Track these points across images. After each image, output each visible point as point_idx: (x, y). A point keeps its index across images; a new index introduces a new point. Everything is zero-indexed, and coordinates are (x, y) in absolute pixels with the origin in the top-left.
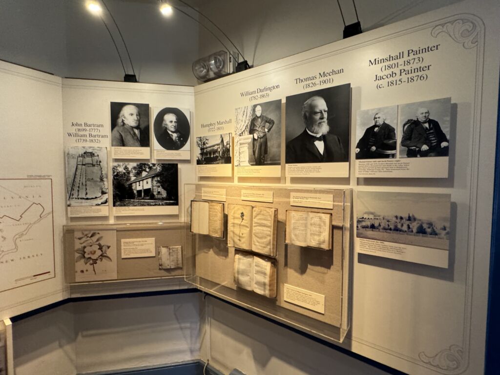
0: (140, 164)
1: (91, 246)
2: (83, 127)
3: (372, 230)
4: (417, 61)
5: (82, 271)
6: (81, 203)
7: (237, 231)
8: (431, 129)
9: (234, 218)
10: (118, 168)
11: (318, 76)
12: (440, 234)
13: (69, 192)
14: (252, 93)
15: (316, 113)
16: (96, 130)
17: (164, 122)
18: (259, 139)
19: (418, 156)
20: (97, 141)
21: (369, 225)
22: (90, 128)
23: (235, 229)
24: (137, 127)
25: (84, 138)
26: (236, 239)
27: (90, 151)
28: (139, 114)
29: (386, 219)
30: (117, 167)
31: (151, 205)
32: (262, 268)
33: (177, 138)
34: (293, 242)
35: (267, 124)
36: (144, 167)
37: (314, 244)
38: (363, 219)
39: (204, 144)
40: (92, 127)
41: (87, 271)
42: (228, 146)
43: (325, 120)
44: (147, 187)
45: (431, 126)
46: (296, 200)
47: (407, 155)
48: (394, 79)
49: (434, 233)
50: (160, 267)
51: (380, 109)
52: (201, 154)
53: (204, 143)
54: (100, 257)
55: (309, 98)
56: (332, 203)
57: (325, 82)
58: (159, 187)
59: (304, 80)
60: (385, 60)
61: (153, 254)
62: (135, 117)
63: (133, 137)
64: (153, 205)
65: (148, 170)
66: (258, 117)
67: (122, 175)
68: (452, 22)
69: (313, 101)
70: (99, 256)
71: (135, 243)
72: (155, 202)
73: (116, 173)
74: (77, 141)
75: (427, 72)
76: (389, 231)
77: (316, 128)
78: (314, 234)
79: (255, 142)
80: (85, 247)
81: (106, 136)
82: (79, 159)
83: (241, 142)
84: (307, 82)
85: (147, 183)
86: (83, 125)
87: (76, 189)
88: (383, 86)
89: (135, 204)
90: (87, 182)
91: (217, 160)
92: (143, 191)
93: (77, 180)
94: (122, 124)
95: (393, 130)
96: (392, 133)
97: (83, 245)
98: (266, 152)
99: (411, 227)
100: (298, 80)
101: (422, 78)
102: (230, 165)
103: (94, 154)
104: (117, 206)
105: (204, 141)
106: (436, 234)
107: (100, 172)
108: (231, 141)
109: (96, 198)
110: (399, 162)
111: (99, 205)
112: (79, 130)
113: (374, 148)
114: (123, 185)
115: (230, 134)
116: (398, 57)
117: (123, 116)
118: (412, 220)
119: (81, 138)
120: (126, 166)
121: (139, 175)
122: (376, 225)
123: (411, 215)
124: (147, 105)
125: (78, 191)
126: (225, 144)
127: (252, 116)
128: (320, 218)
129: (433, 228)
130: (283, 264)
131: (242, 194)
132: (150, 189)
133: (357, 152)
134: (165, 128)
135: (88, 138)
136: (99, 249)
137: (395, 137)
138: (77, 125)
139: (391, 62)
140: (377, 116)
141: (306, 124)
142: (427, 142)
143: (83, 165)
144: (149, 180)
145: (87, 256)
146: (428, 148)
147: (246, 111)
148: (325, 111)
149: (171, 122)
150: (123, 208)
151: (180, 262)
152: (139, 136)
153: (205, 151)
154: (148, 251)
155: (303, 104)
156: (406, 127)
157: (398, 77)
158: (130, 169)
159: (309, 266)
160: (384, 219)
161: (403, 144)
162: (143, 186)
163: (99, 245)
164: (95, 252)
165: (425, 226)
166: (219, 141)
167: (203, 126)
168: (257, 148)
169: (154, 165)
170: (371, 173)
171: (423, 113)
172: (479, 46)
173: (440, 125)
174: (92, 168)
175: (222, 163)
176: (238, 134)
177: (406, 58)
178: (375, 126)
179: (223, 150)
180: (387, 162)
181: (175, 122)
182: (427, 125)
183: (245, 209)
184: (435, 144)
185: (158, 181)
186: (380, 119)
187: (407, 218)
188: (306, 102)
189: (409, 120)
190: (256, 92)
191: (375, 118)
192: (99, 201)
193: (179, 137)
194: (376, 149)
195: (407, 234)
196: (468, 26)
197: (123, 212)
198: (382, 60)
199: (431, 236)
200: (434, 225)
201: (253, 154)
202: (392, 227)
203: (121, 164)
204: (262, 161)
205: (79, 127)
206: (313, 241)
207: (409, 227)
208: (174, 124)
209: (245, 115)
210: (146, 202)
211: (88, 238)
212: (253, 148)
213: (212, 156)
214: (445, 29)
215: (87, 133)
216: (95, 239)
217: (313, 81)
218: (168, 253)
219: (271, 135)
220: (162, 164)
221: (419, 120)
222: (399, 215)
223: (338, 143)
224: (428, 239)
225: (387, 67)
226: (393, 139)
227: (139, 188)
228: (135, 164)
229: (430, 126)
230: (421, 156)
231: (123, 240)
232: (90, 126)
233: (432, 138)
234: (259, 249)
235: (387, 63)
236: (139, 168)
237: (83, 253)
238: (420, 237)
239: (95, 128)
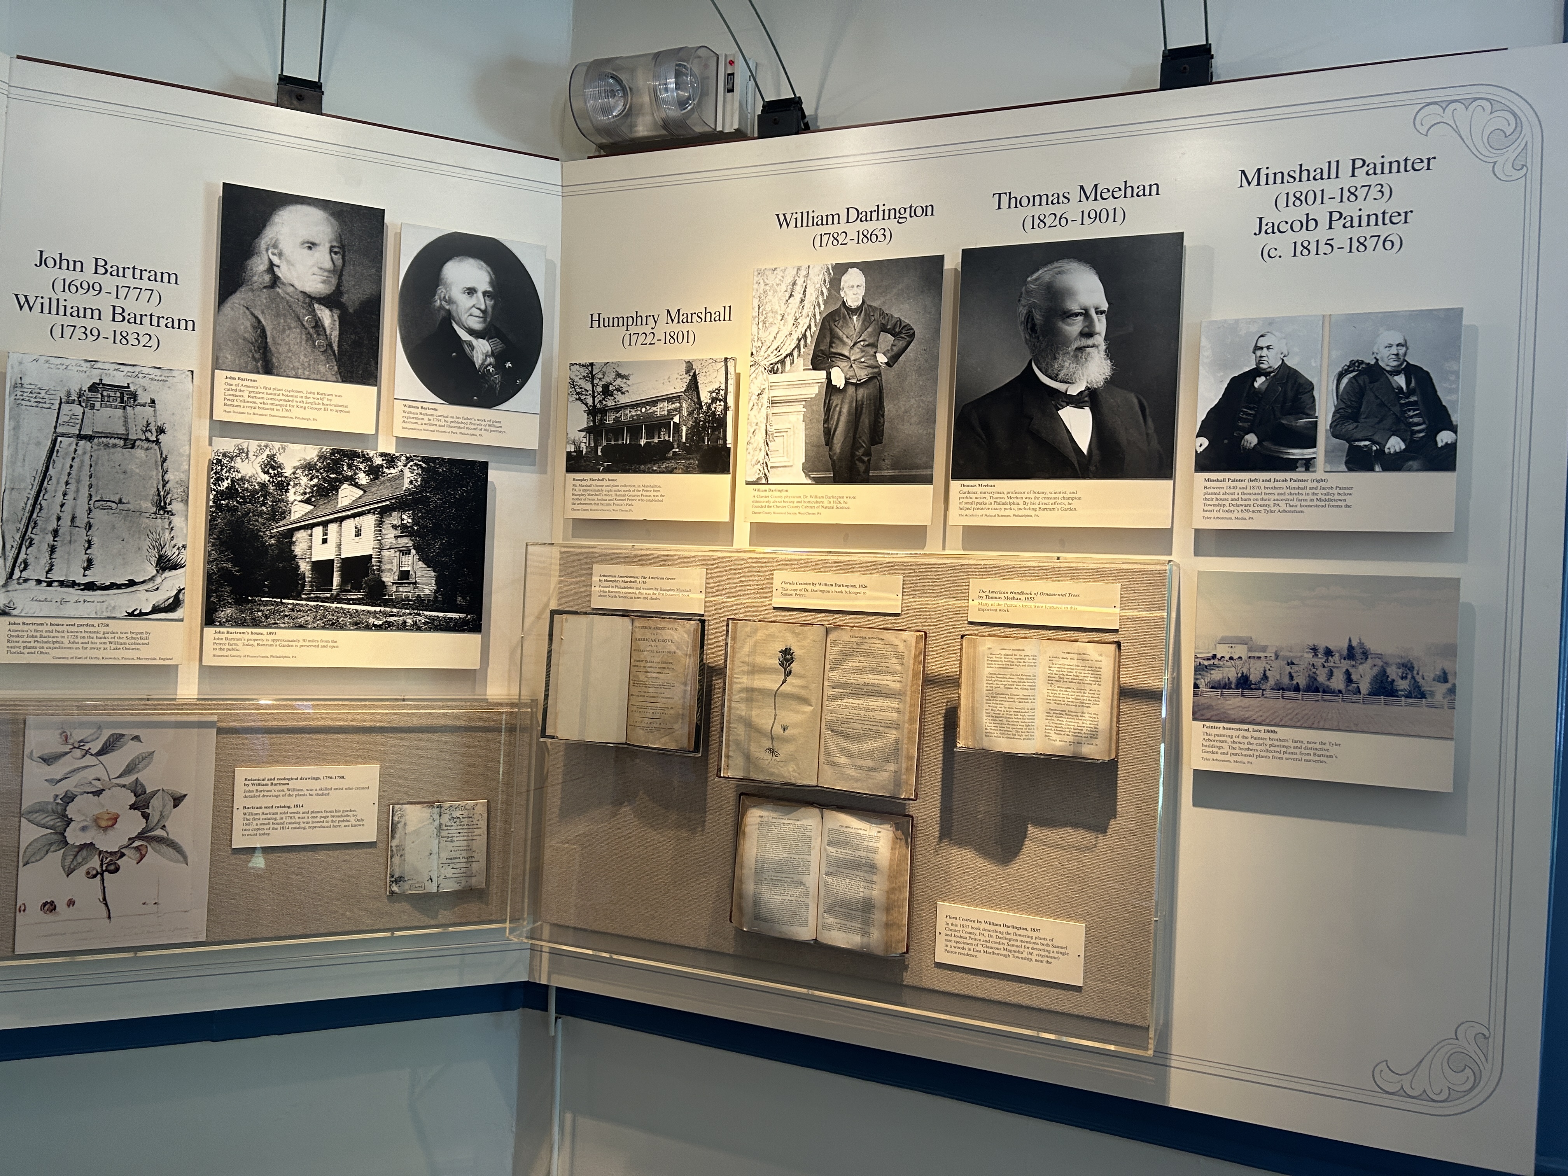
0: (334, 452)
1: (98, 793)
2: (89, 276)
3: (1242, 695)
4: (1374, 192)
5: (50, 907)
6: (63, 602)
7: (763, 717)
8: (1411, 392)
9: (755, 670)
10: (238, 463)
11: (1075, 194)
12: (1432, 694)
13: (11, 555)
14: (824, 221)
15: (1069, 315)
16: (146, 295)
17: (441, 291)
18: (851, 390)
19: (1377, 468)
20: (144, 340)
21: (1234, 680)
22: (120, 281)
23: (754, 713)
24: (331, 301)
25: (89, 324)
26: (759, 752)
27: (119, 379)
28: (340, 248)
29: (1284, 658)
30: (232, 458)
31: (368, 628)
32: (858, 848)
33: (491, 360)
34: (986, 744)
35: (887, 340)
36: (350, 467)
37: (1058, 743)
38: (1216, 662)
39: (607, 391)
40: (129, 281)
41: (71, 903)
42: (719, 407)
43: (1099, 340)
44: (354, 548)
45: (1413, 384)
46: (990, 602)
47: (1346, 463)
48: (1312, 237)
49: (1418, 693)
50: (395, 888)
51: (1271, 322)
52: (588, 430)
53: (606, 387)
54: (137, 843)
55: (1045, 265)
56: (1117, 610)
57: (1098, 216)
58: (405, 552)
59: (1025, 202)
60: (1286, 177)
61: (369, 833)
62: (322, 257)
63: (310, 337)
64: (379, 628)
65: (363, 479)
66: (851, 311)
67: (254, 492)
68: (1467, 103)
69: (1059, 273)
70: (132, 840)
71: (293, 784)
72: (385, 614)
73: (226, 484)
74: (57, 332)
75: (1401, 229)
76: (1292, 694)
77: (1066, 365)
78: (1060, 713)
79: (836, 400)
80: (69, 798)
81: (189, 325)
82: (65, 408)
83: (778, 393)
84: (1037, 211)
85: (358, 533)
86: (90, 267)
87: (41, 540)
88: (1278, 253)
89: (302, 621)
90: (96, 513)
91: (664, 459)
92: (336, 566)
93: (51, 502)
94: (267, 278)
95: (1309, 387)
96: (1305, 397)
97: (61, 789)
98: (876, 434)
99: (1354, 677)
100: (1005, 199)
101: (1388, 245)
102: (721, 481)
103: (134, 396)
104: (221, 625)
105: (608, 379)
106: (1423, 696)
107: (156, 474)
108: (731, 388)
109: (132, 583)
110: (1323, 484)
111: (141, 614)
112: (67, 286)
113: (1251, 439)
114: (255, 536)
115: (731, 364)
116: (1325, 176)
117: (275, 246)
118: (1358, 656)
119: (75, 321)
120: (272, 457)
121: (327, 495)
122: (1254, 677)
123: (1355, 644)
124: (380, 214)
125: (53, 549)
126: (705, 398)
127: (826, 302)
128: (1082, 657)
129: (1413, 678)
130: (935, 829)
131: (777, 583)
132: (370, 557)
133: (1200, 450)
134: (443, 313)
135: (107, 326)
136: (133, 807)
137: (1313, 408)
138: (59, 262)
139: (1305, 187)
140: (1262, 343)
141: (1033, 348)
142: (1401, 428)
143: (80, 437)
144: (368, 522)
145: (74, 836)
146: (1403, 447)
147: (800, 282)
148: (1099, 312)
149: (471, 291)
150: (249, 633)
151: (479, 866)
152: (335, 335)
153: (610, 419)
154: (344, 817)
155: (1025, 282)
156: (1345, 381)
157: (1322, 233)
158: (288, 472)
159: (1031, 830)
160: (1277, 657)
161: (1336, 431)
162: (339, 546)
163: (137, 789)
164: (115, 819)
165: (1393, 673)
166: (679, 386)
167: (597, 321)
168: (843, 419)
169: (391, 460)
170: (1240, 515)
171: (1391, 346)
172: (1528, 176)
173: (1434, 381)
174: (120, 454)
175: (687, 471)
176: (767, 363)
177: (1346, 181)
178: (1256, 372)
179: (697, 422)
180: (1288, 484)
181: (485, 293)
182: (1400, 381)
183: (797, 634)
184: (1422, 435)
185: (404, 528)
186: (1271, 354)
187: (1345, 652)
188: (1035, 276)
189: (1352, 363)
190: (843, 219)
191: (1257, 348)
192: (145, 600)
193: (499, 357)
194: (1259, 442)
195: (1343, 701)
196: (1502, 121)
197: (248, 650)
198: (1279, 176)
199: (1410, 700)
200: (1415, 666)
201: (823, 441)
202: (1301, 680)
203: (253, 445)
204: (862, 467)
205: (70, 276)
206: (1054, 737)
207: (1349, 680)
208: (480, 301)
209: (798, 296)
210: (348, 613)
211: (89, 760)
212: (826, 421)
213: (643, 442)
214: (1447, 117)
215: (105, 303)
216: (117, 761)
217: (1059, 210)
218: (432, 829)
219: (898, 376)
220: (424, 459)
221: (1380, 363)
222: (1322, 644)
223: (1141, 418)
224: (1402, 710)
225: (1292, 199)
226: (1309, 416)
227: (322, 553)
228: (311, 453)
229: (1408, 383)
230: (1385, 469)
231: (242, 773)
232: (121, 272)
233: (1415, 417)
234: (852, 778)
235: (1293, 188)
236: (329, 469)
237: (59, 824)
238: (1381, 708)
239: (138, 283)
